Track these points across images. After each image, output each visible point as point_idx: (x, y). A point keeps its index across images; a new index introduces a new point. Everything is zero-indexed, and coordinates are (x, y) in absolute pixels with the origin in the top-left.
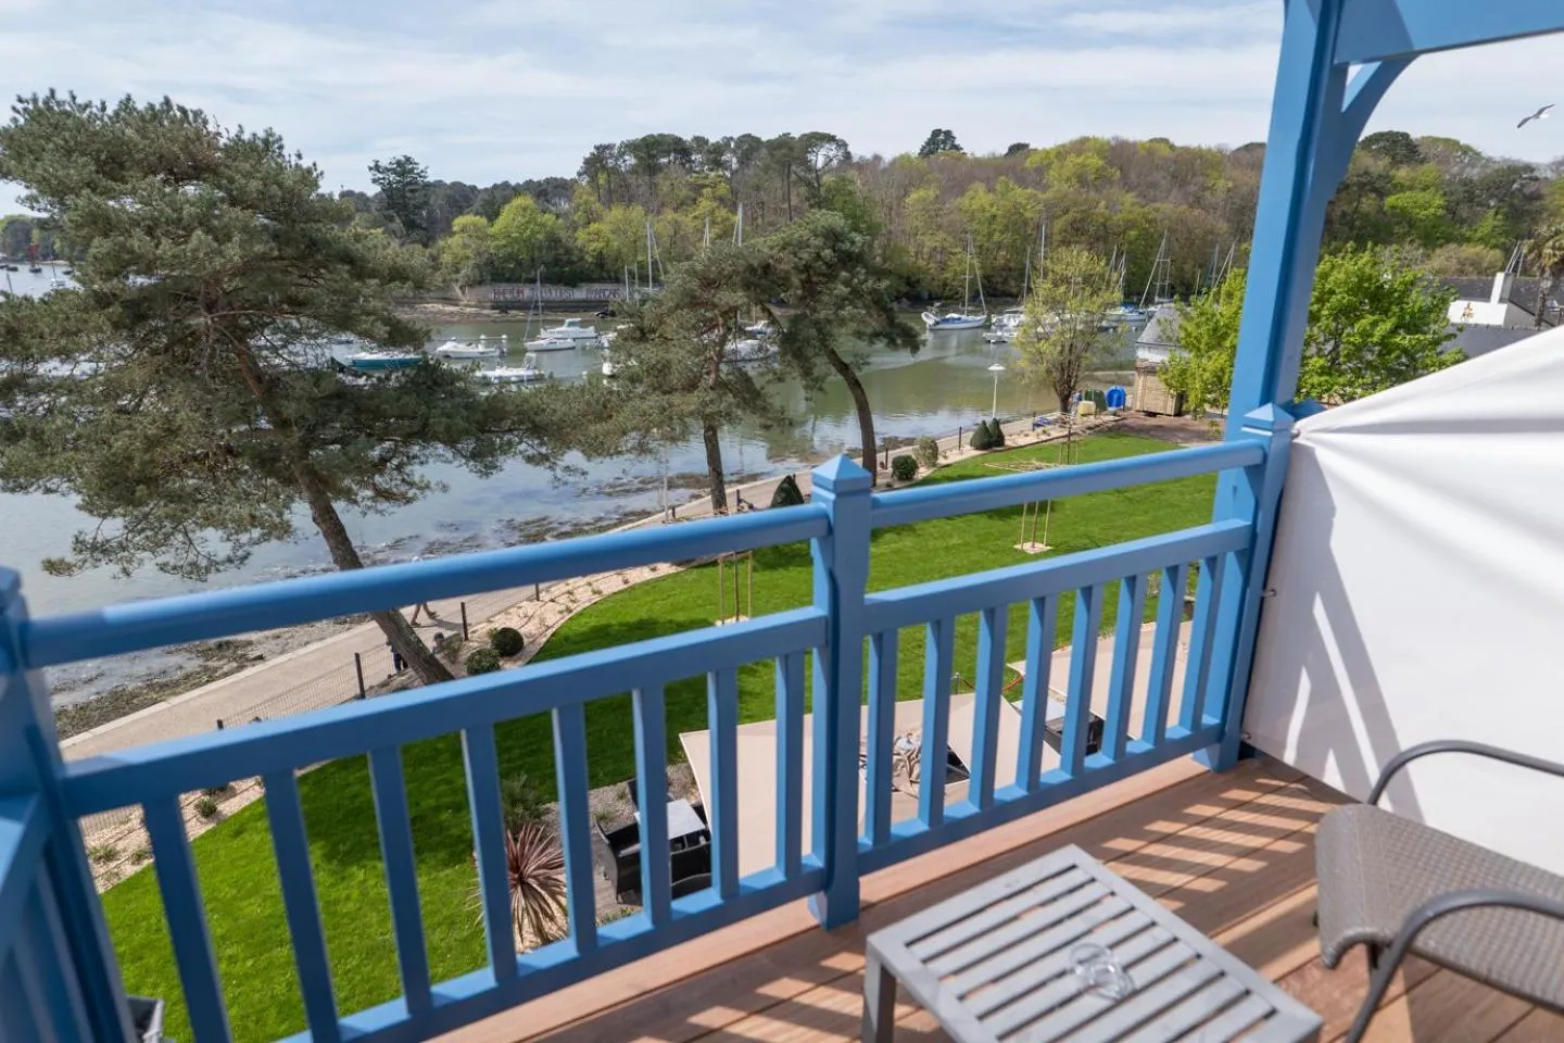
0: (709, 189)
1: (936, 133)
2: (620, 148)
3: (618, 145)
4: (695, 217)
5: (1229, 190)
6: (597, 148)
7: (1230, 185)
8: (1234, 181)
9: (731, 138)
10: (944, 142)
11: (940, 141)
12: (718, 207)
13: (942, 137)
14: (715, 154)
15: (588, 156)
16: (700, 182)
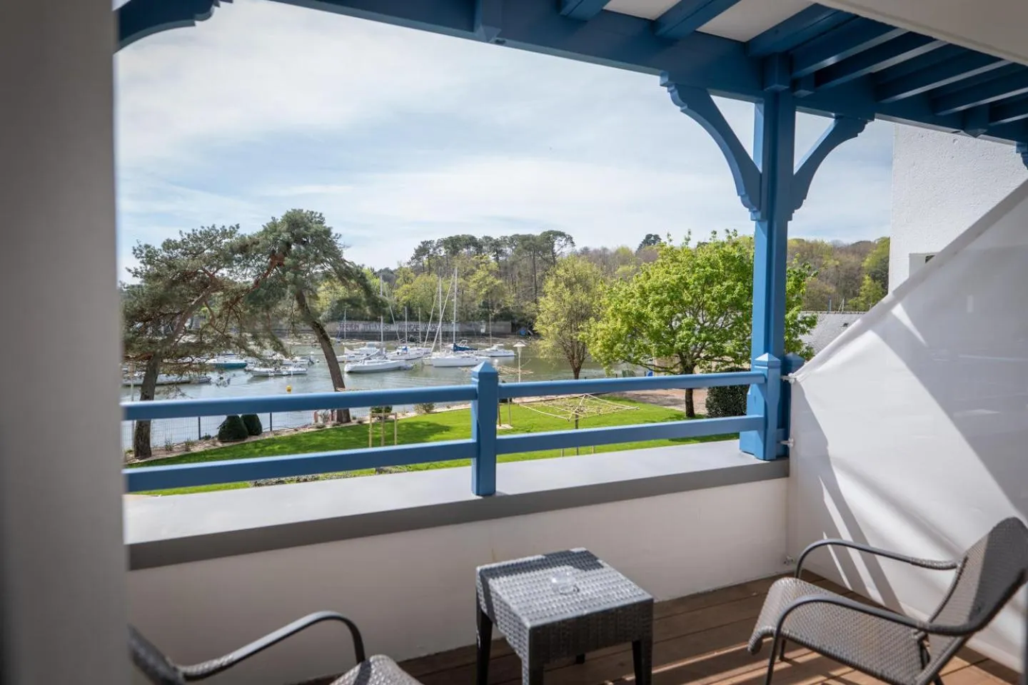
0: (483, 265)
1: (649, 237)
2: (438, 242)
3: (436, 241)
4: (474, 282)
5: (837, 266)
6: (423, 243)
7: (837, 263)
8: (840, 261)
9: (506, 237)
10: (654, 242)
11: (651, 240)
12: (488, 276)
13: (652, 239)
14: (496, 246)
15: (417, 248)
16: (479, 261)
